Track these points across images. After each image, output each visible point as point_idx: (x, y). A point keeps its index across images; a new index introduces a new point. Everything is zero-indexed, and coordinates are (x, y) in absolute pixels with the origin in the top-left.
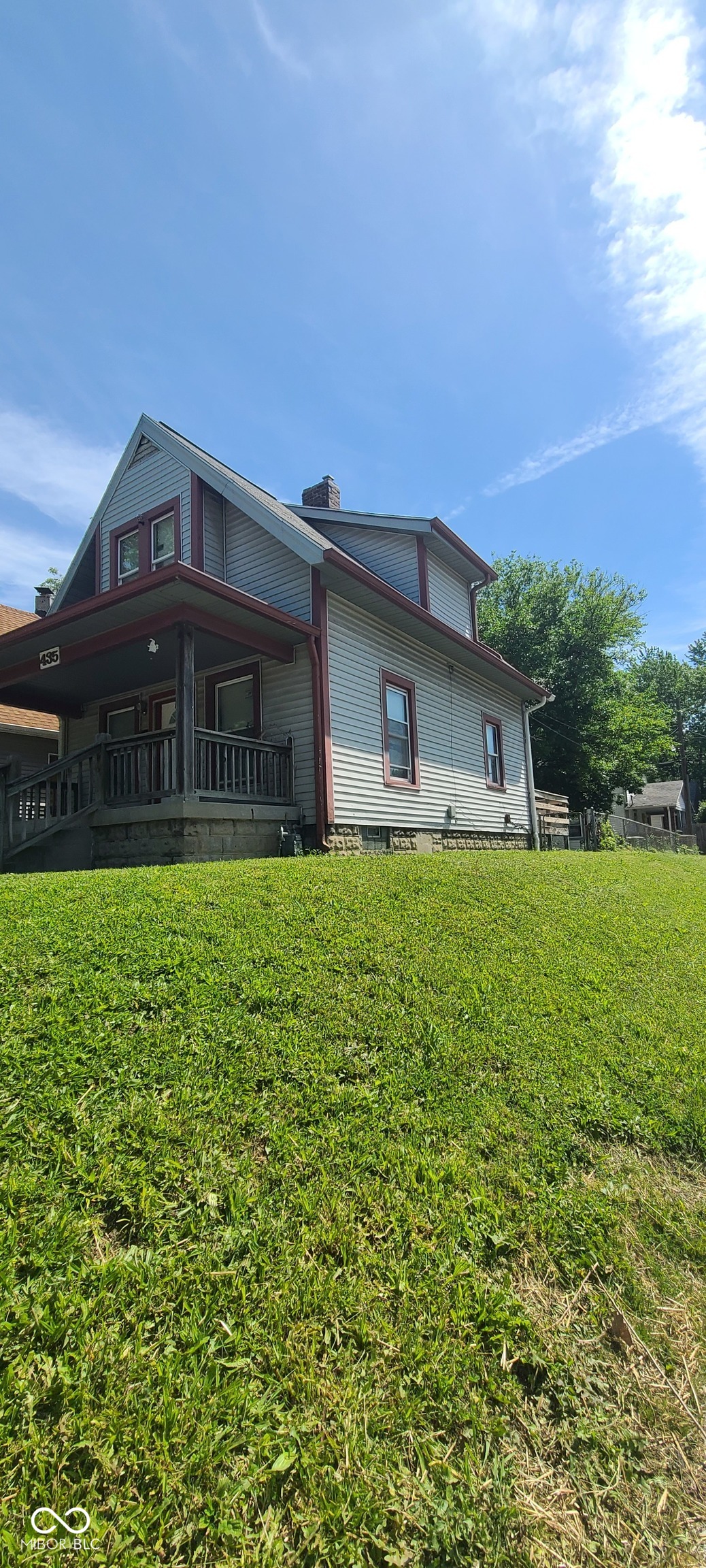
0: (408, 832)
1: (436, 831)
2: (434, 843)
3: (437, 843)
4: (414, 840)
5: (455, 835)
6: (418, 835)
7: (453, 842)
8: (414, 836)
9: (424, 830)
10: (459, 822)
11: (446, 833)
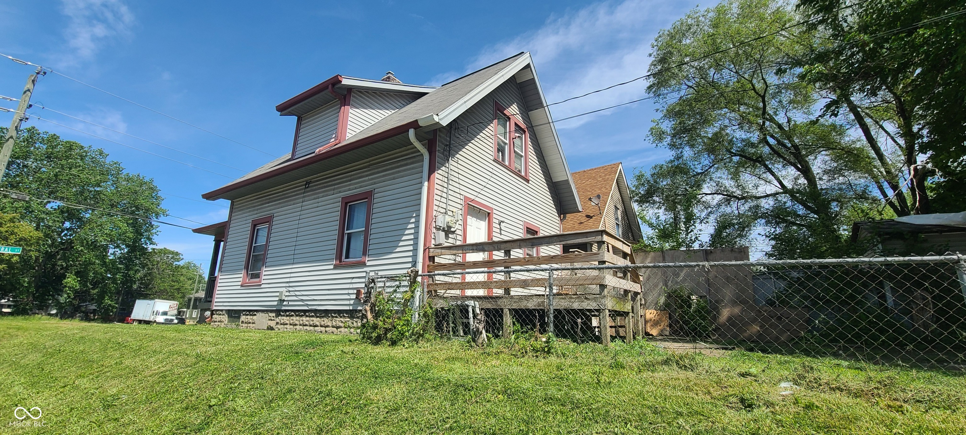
0: (251, 312)
1: (271, 311)
2: (269, 320)
3: (271, 320)
4: (255, 317)
5: (288, 313)
6: (258, 314)
7: (285, 319)
8: (255, 315)
9: (262, 311)
10: (290, 303)
11: (278, 313)
